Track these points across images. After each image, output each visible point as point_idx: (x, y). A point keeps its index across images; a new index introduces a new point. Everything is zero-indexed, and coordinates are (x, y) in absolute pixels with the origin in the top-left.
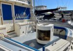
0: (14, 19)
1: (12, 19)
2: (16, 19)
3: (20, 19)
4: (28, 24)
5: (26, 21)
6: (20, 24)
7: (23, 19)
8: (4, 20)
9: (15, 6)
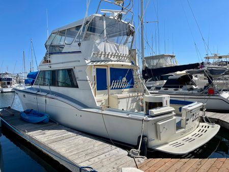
0: (109, 88)
1: (106, 89)
2: (112, 89)
3: (117, 88)
4: (130, 97)
5: (126, 93)
6: (119, 96)
7: (122, 88)
8: (97, 90)
9: (111, 69)
